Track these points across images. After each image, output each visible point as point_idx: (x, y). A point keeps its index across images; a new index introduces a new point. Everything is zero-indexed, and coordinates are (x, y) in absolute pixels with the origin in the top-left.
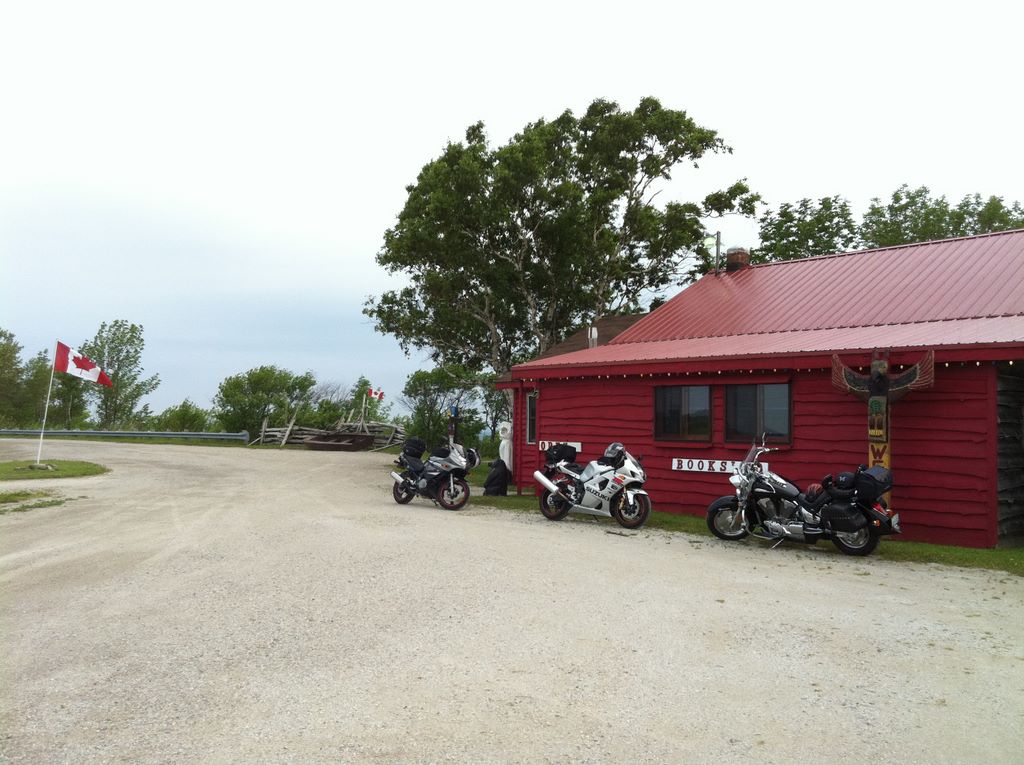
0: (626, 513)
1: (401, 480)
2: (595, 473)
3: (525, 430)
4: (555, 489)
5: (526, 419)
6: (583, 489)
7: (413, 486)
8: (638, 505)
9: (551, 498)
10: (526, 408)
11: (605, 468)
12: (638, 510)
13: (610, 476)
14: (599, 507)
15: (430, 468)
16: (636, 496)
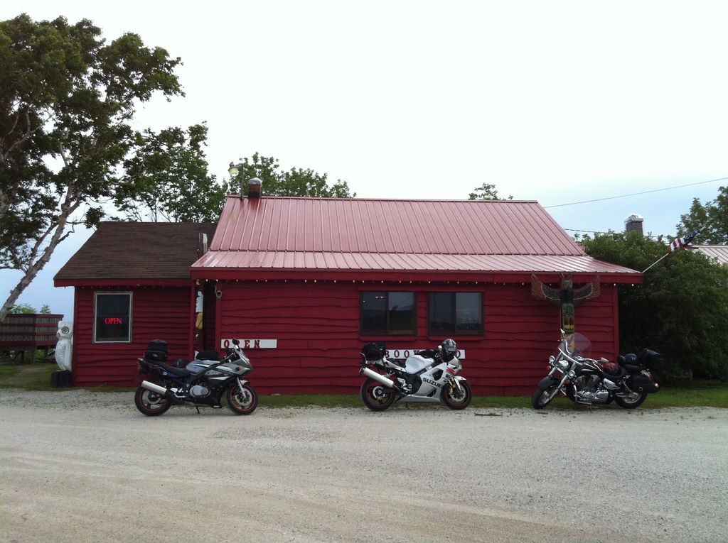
0: (455, 397)
1: (164, 390)
2: (427, 365)
3: (91, 329)
4: (391, 382)
5: (93, 317)
6: (415, 380)
7: (181, 394)
8: (463, 389)
9: (380, 392)
10: (92, 307)
11: (431, 360)
12: (464, 394)
13: (443, 366)
14: (431, 395)
15: (212, 372)
16: (460, 382)
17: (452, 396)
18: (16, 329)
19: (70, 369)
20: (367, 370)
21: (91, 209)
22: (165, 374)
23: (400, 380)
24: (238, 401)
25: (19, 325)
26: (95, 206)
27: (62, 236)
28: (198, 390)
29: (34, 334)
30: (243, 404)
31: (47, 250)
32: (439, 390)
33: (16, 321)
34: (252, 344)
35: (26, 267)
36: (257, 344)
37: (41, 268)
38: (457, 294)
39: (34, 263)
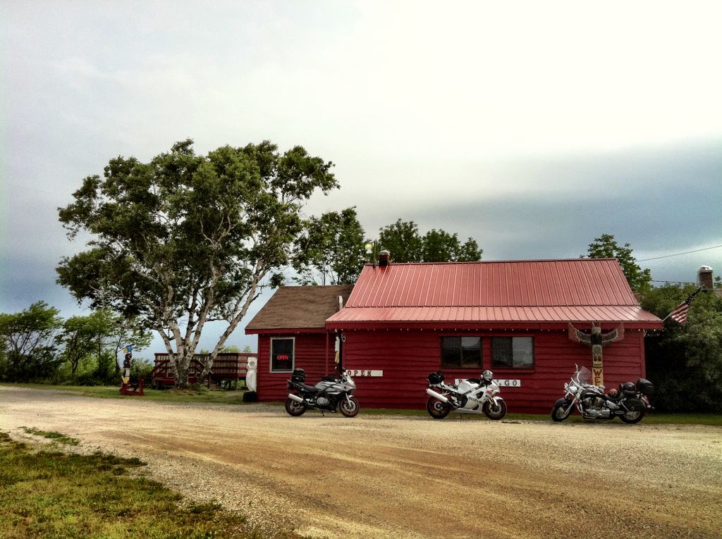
0: (494, 411)
1: (301, 399)
2: (472, 388)
3: (269, 363)
4: (445, 399)
5: (269, 355)
6: (463, 398)
7: (311, 403)
8: (500, 406)
9: (439, 405)
10: (269, 348)
11: (476, 385)
12: (500, 409)
13: (483, 389)
14: (475, 409)
15: (330, 389)
16: (498, 401)
17: (491, 411)
18: (224, 365)
19: (255, 390)
20: (429, 391)
21: (275, 275)
22: (303, 390)
23: (453, 398)
24: (346, 408)
25: (226, 361)
26: (278, 272)
27: (254, 296)
28: (322, 401)
29: (237, 368)
30: (349, 410)
31: (244, 307)
32: (481, 406)
33: (225, 358)
34: (366, 373)
35: (231, 318)
36: (369, 373)
37: (240, 320)
38: (514, 338)
39: (235, 316)
